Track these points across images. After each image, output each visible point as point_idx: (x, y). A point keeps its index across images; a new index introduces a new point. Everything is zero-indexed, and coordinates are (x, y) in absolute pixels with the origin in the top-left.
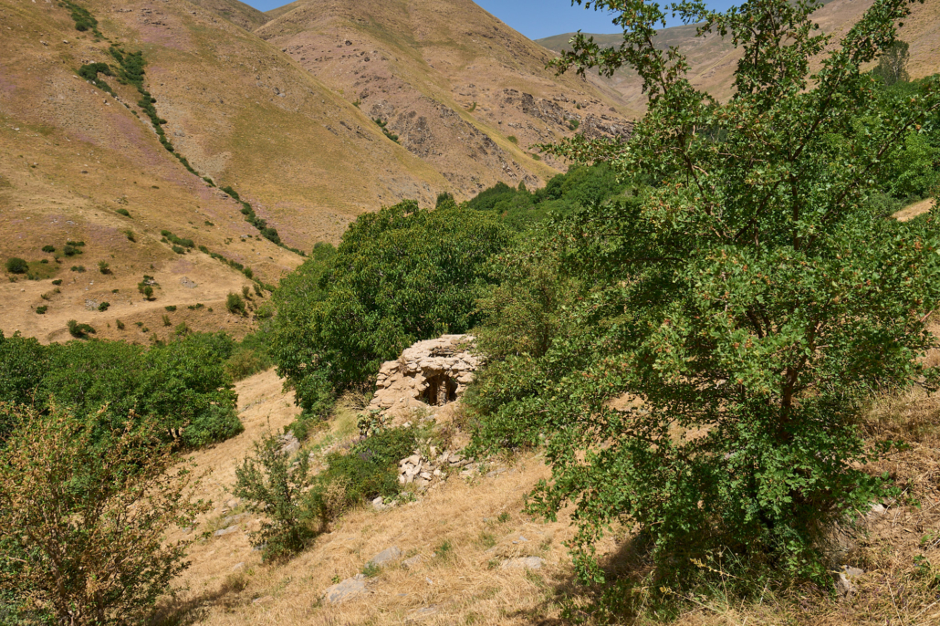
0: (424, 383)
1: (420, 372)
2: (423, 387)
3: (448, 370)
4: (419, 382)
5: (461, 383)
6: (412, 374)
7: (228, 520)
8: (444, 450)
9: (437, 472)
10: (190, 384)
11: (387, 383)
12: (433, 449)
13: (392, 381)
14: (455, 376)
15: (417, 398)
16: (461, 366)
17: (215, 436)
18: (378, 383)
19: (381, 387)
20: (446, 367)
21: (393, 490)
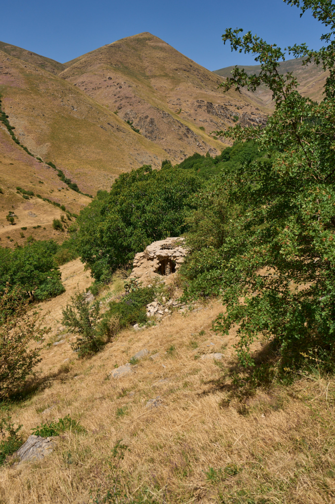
0: (158, 264)
1: (156, 258)
2: (158, 266)
3: (171, 256)
4: (155, 263)
5: (178, 263)
6: (152, 259)
7: (60, 337)
8: (170, 298)
9: (167, 310)
10: (37, 268)
11: (139, 264)
12: (164, 298)
13: (141, 263)
14: (175, 259)
15: (155, 272)
16: (177, 254)
17: (51, 294)
18: (134, 264)
19: (136, 266)
20: (170, 255)
21: (144, 320)
